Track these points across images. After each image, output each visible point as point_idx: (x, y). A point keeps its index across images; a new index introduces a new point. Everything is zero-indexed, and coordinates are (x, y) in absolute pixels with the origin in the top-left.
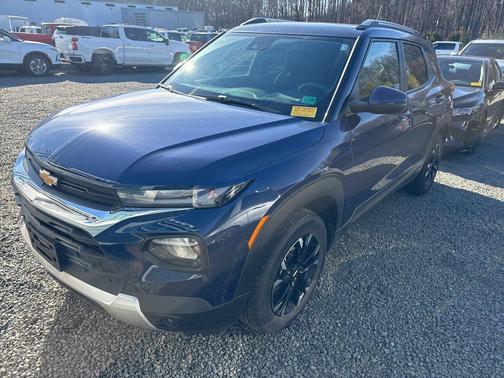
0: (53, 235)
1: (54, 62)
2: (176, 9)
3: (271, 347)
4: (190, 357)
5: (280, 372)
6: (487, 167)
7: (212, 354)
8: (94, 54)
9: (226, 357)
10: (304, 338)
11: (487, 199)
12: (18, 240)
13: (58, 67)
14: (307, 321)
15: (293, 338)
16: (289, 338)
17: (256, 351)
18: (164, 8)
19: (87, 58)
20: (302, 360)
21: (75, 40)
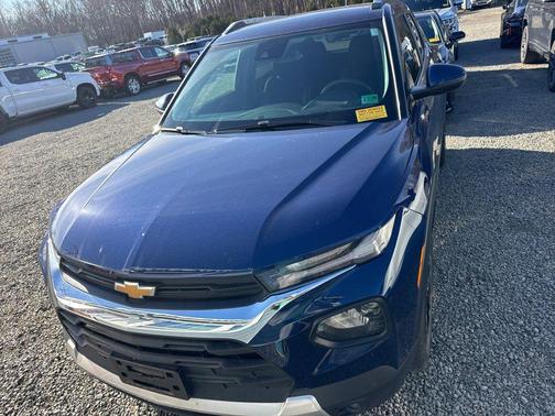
0: (171, 360)
3: (428, 384)
5: (458, 408)
6: (475, 119)
10: (451, 360)
11: (501, 152)
12: (40, 376)
14: (441, 340)
15: (441, 364)
16: (438, 366)
17: (417, 395)
18: (31, 38)
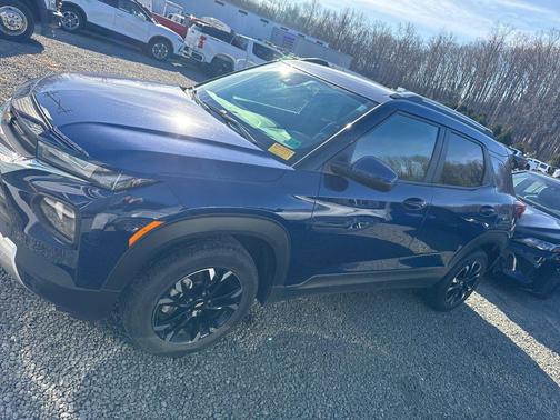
1: (176, 52)
2: (327, 45)
3: (141, 367)
4: (59, 336)
5: (129, 391)
7: (81, 343)
8: (215, 58)
9: (92, 353)
10: (181, 375)
13: (178, 58)
14: (199, 363)
16: (167, 368)
17: (124, 362)
18: (315, 40)
19: (208, 58)
20: (160, 392)
21: (203, 38)
